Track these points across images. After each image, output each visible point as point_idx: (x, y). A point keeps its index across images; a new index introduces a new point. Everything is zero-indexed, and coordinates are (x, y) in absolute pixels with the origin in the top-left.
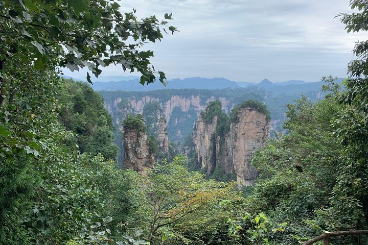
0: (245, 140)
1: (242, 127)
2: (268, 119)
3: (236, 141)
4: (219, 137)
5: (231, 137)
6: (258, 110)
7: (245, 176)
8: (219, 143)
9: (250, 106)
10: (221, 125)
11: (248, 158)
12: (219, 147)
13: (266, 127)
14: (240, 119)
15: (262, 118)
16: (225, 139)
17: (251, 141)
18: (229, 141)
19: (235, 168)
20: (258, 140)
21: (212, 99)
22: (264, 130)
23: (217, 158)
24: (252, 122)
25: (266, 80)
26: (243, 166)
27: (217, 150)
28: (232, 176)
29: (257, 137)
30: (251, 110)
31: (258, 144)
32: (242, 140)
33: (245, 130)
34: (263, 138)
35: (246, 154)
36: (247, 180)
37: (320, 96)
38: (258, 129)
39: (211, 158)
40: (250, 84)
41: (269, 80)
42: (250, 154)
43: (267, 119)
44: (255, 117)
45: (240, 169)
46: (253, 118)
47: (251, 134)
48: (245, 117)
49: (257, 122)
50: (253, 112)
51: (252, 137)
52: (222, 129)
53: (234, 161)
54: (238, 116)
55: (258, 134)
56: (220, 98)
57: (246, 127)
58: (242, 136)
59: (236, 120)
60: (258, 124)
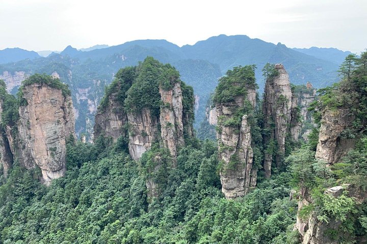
0: (41, 125)
1: (34, 110)
2: (66, 94)
3: (29, 129)
4: (9, 127)
5: (24, 124)
6: (50, 86)
7: (51, 168)
8: (11, 134)
9: (37, 82)
10: (8, 112)
11: (50, 146)
12: (12, 140)
13: (66, 104)
14: (29, 101)
15: (57, 95)
16: (17, 129)
17: (49, 126)
18: (22, 130)
19: (37, 162)
20: (58, 122)
21: (4, 75)
22: (63, 108)
23: (13, 153)
24: (45, 102)
25: (69, 47)
26: (47, 157)
27: (10, 144)
28: (36, 172)
29: (57, 119)
30: (39, 87)
31: (59, 126)
32: (37, 126)
33: (38, 113)
34: (64, 118)
35: (47, 142)
36: (54, 172)
37: (124, 58)
38: (55, 109)
39: (5, 156)
40: (53, 52)
41: (73, 47)
42: (52, 141)
43: (63, 94)
44: (47, 95)
45: (44, 162)
46: (45, 97)
47: (47, 117)
48: (34, 98)
49: (52, 101)
50: (44, 89)
51: (49, 120)
52: (11, 115)
53: (33, 154)
54: (24, 97)
55: (57, 115)
56: (16, 72)
57: (38, 109)
58: (35, 122)
59: (24, 103)
60: (53, 102)
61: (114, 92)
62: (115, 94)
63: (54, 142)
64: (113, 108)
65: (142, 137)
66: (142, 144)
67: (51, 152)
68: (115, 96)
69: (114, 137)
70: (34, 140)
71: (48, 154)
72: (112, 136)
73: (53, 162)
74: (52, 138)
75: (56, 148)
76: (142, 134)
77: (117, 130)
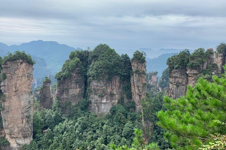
61: (77, 68)
62: (77, 69)
63: (28, 111)
64: (75, 79)
65: (109, 97)
66: (109, 101)
67: (27, 119)
68: (78, 70)
69: (72, 101)
70: (8, 111)
71: (22, 122)
72: (70, 101)
73: (28, 128)
74: (27, 107)
75: (30, 115)
76: (110, 94)
77: (76, 96)
